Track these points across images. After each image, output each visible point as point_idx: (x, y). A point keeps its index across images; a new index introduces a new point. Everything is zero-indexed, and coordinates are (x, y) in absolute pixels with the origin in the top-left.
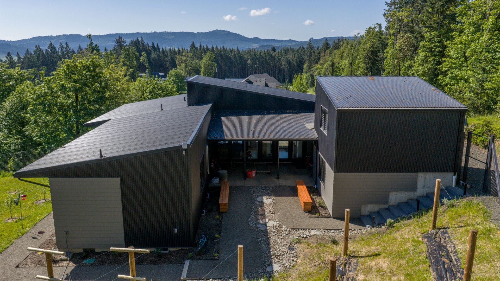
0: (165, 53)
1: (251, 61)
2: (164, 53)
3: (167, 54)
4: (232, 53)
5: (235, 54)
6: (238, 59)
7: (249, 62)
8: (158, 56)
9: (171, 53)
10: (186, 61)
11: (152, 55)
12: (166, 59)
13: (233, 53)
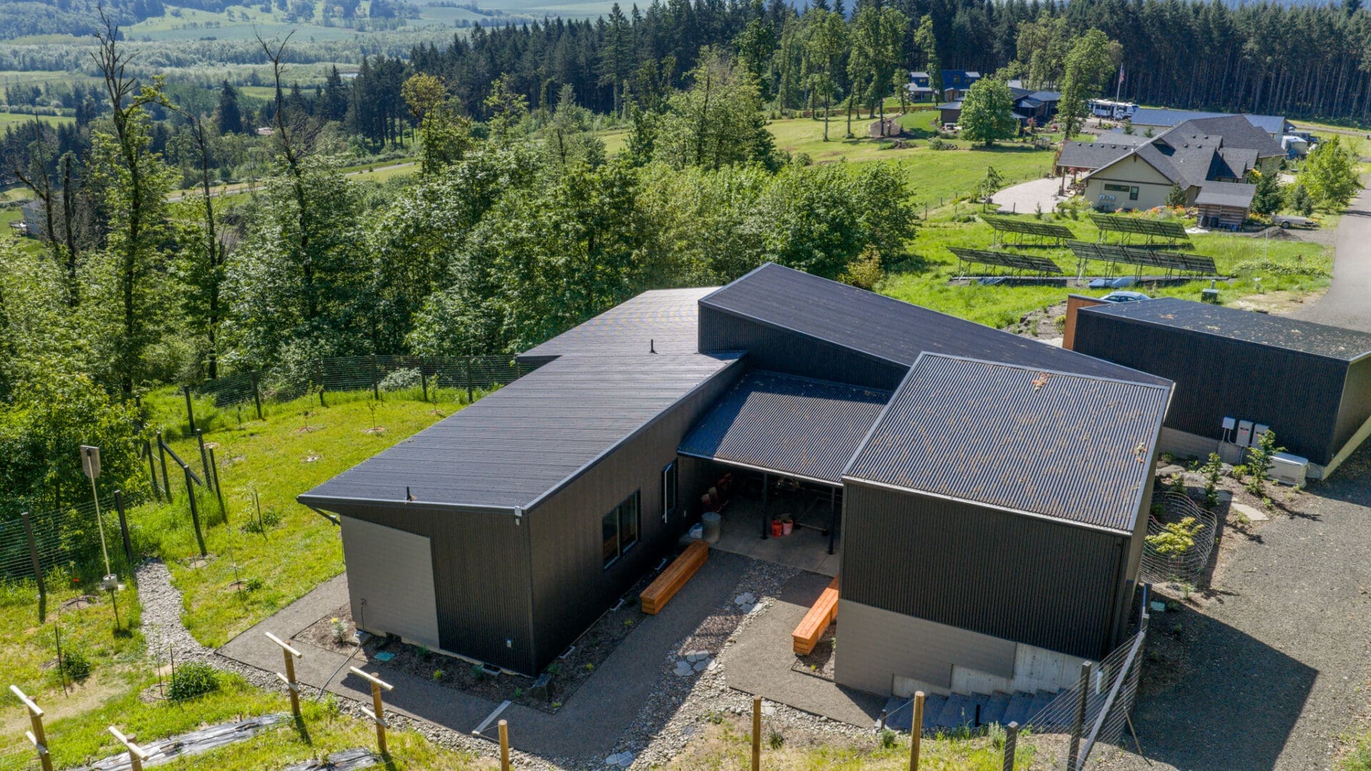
0: (995, 13)
1: (1258, 43)
2: (991, 14)
3: (1000, 16)
4: (1196, 18)
5: (1206, 20)
6: (1216, 34)
7: (1251, 45)
8: (974, 20)
9: (1012, 12)
10: (1046, 40)
11: (958, 17)
12: (995, 30)
13: (1201, 16)
